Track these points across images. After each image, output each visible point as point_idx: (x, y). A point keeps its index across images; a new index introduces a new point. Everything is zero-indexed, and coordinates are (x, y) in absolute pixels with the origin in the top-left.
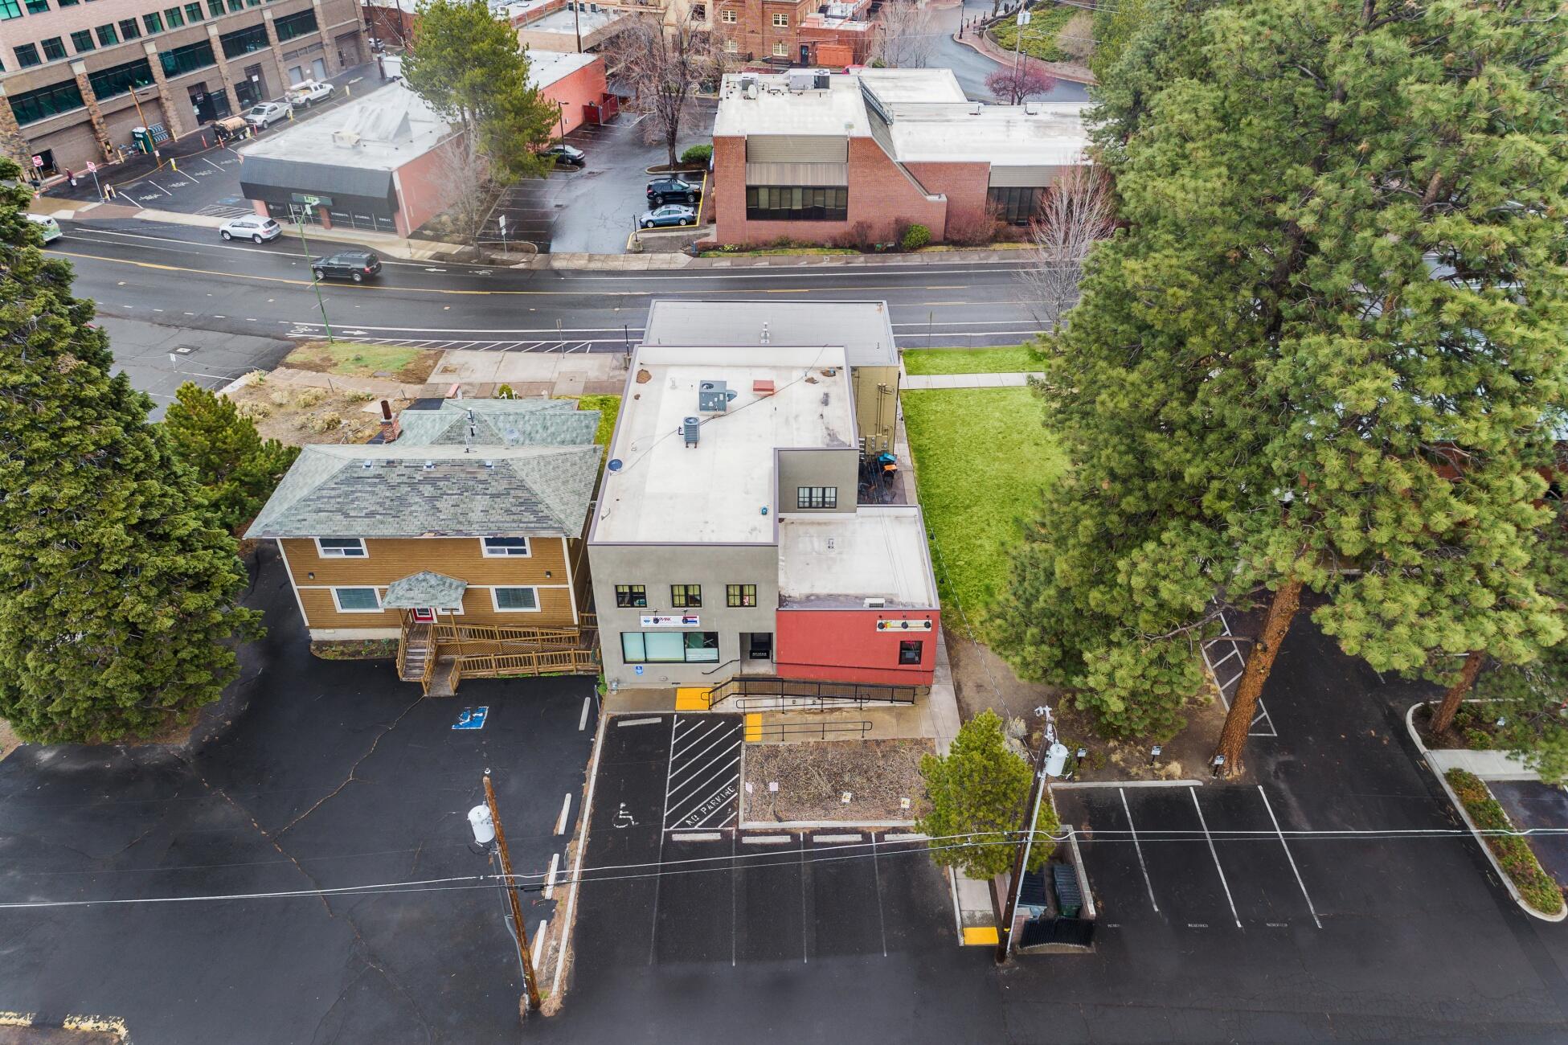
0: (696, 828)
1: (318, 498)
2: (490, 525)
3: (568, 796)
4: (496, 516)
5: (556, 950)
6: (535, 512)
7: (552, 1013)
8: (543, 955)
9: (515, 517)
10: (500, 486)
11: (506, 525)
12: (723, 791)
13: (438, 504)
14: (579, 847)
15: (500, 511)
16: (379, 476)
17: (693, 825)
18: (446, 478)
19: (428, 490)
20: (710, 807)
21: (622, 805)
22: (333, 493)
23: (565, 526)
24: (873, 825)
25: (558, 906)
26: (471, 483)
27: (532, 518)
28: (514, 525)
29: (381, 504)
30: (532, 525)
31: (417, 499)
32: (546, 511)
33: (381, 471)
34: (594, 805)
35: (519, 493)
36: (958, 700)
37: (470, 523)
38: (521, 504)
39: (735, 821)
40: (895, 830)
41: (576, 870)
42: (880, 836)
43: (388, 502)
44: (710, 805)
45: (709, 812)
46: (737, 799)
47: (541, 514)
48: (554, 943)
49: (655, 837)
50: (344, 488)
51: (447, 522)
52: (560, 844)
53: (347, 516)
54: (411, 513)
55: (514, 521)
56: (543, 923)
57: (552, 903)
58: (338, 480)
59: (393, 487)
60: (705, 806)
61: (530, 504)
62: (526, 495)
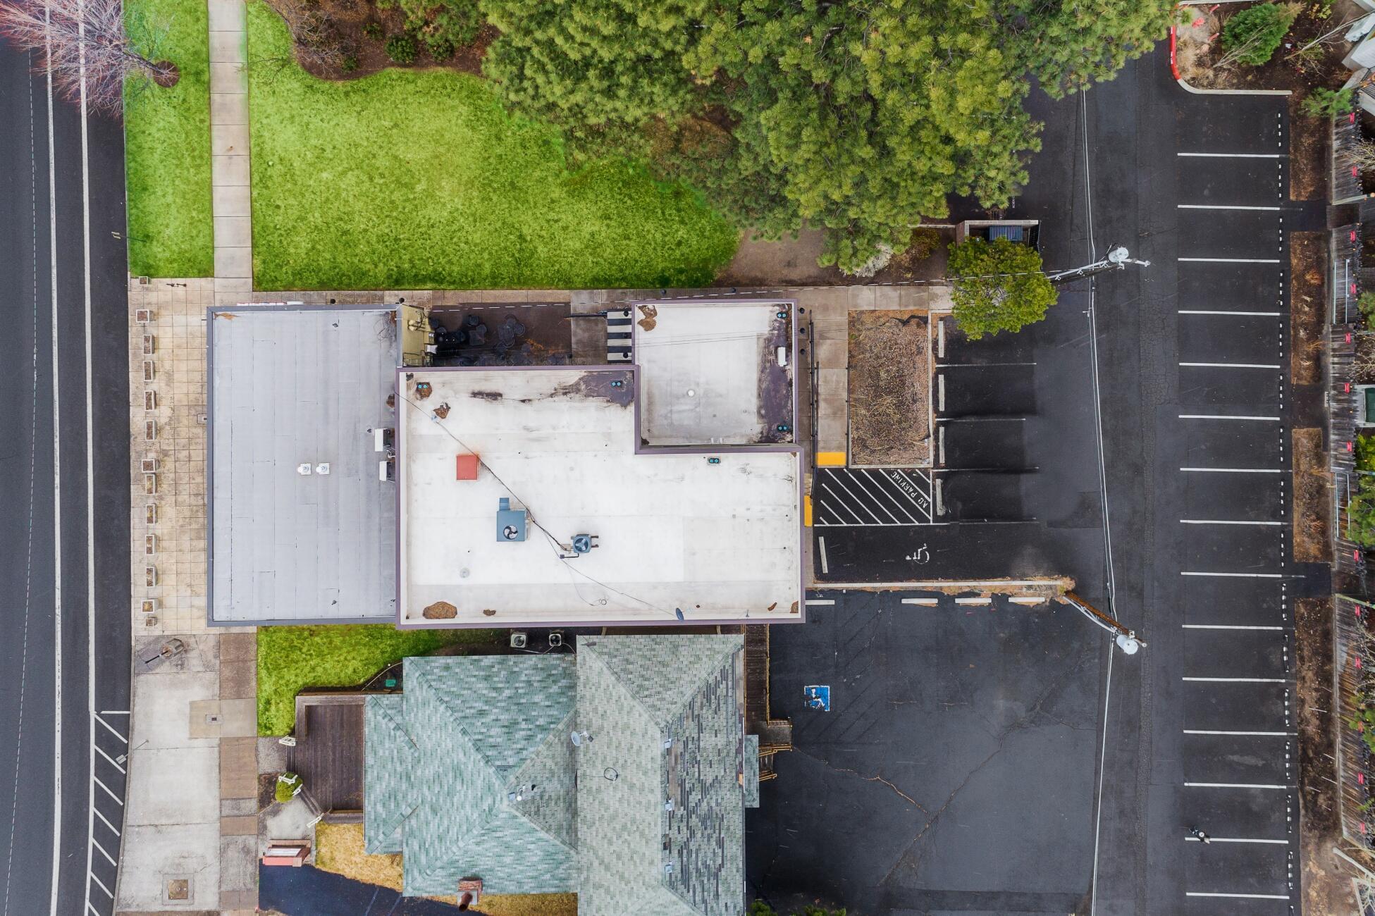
0: (930, 500)
1: (704, 901)
2: (730, 724)
3: (904, 601)
4: (721, 721)
5: (1030, 587)
6: (717, 684)
7: (1073, 582)
8: (1033, 596)
9: (721, 702)
10: (690, 727)
11: (730, 709)
12: (896, 481)
13: (710, 781)
14: (948, 586)
15: (716, 720)
16: (680, 853)
17: (927, 502)
18: (682, 785)
19: (694, 797)
20: (911, 490)
21: (908, 558)
22: (699, 889)
23: (731, 652)
24: (932, 366)
25: (996, 592)
26: (687, 757)
27: (723, 686)
28: (730, 700)
29: (709, 837)
30: (730, 683)
31: (704, 804)
32: (715, 674)
33: (675, 853)
34: (908, 579)
35: (698, 705)
36: (804, 284)
37: (728, 744)
38: (709, 701)
39: (925, 471)
40: (935, 349)
41: (966, 585)
42: (938, 360)
43: (709, 831)
44: (909, 491)
45: (915, 491)
46: (903, 470)
47: (719, 678)
48: (1024, 589)
49: (938, 530)
50: (694, 881)
51: (728, 766)
52: (946, 600)
53: (722, 866)
54: (717, 804)
55: (726, 703)
56: (1011, 600)
57: (994, 596)
58: (685, 891)
59: (692, 834)
60: (909, 495)
61: (709, 692)
62: (699, 699)
